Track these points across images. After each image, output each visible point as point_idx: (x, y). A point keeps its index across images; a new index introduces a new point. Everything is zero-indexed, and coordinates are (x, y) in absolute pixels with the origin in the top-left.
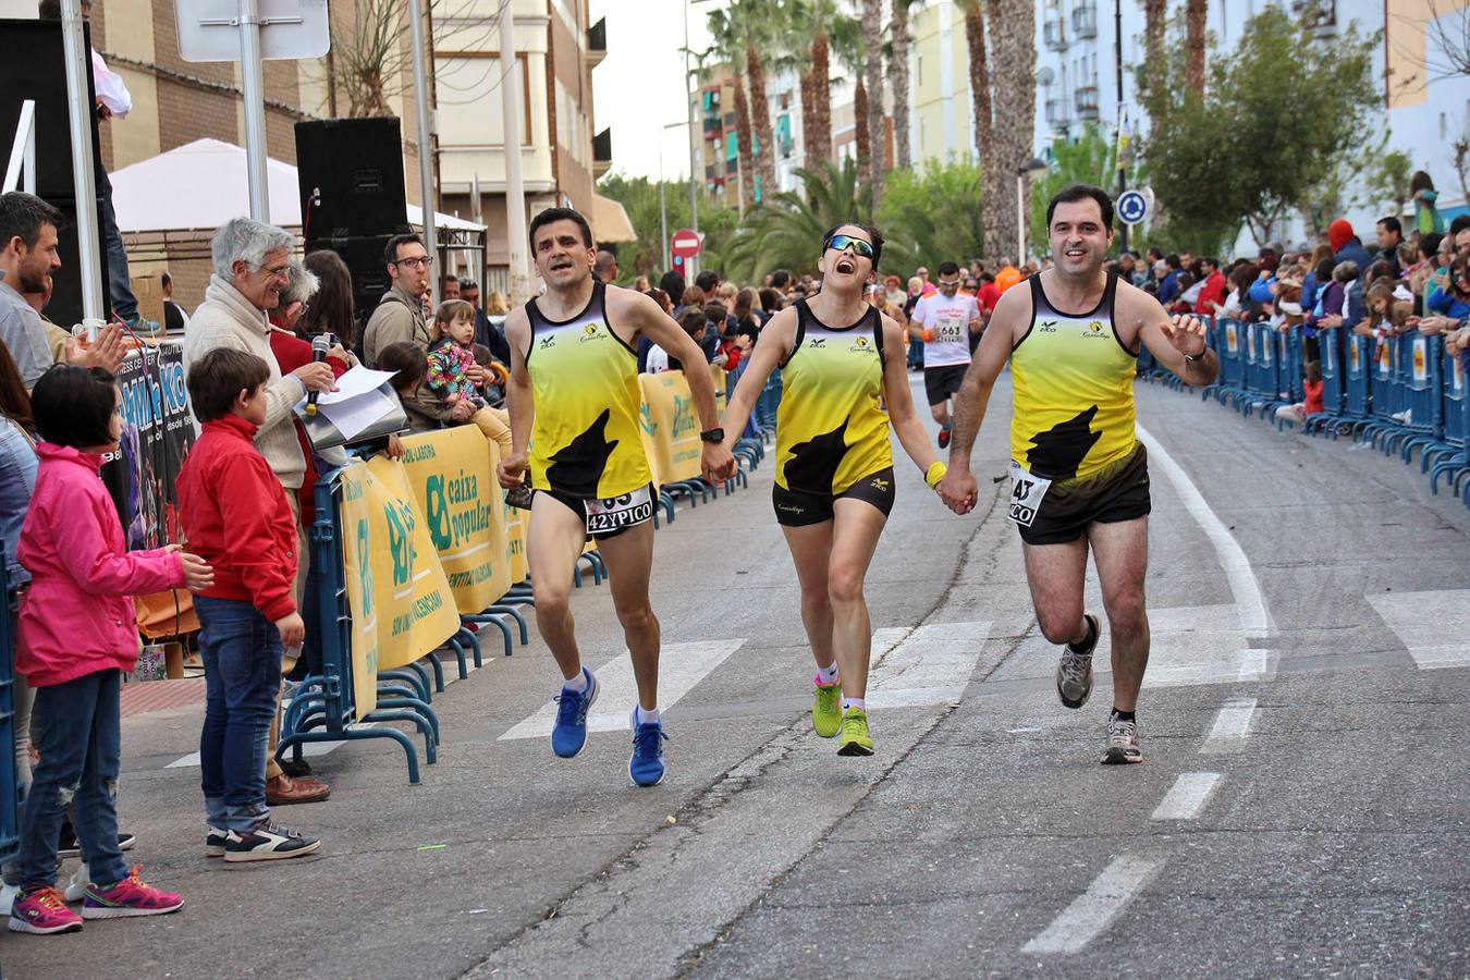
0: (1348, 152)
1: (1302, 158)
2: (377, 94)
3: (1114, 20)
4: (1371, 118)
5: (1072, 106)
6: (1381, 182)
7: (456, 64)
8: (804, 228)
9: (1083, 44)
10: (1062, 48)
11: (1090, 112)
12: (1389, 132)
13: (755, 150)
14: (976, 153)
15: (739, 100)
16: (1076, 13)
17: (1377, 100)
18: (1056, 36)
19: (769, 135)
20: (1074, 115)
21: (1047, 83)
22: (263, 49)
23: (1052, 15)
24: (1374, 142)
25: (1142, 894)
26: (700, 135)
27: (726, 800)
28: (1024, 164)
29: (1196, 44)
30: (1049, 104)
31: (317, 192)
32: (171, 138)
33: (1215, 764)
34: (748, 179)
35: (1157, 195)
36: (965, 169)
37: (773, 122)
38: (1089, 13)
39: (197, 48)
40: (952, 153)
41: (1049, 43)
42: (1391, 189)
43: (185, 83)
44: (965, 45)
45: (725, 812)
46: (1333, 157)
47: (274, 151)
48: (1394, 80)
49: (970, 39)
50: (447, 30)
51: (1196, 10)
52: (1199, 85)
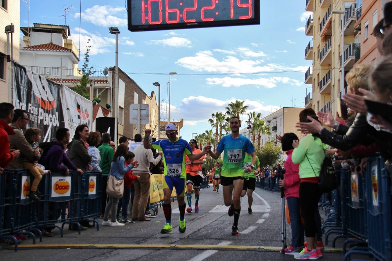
4: (281, 156)
8: (206, 166)
12: (283, 158)
17: (282, 153)
24: (281, 159)
51: (259, 140)
52: (259, 149)
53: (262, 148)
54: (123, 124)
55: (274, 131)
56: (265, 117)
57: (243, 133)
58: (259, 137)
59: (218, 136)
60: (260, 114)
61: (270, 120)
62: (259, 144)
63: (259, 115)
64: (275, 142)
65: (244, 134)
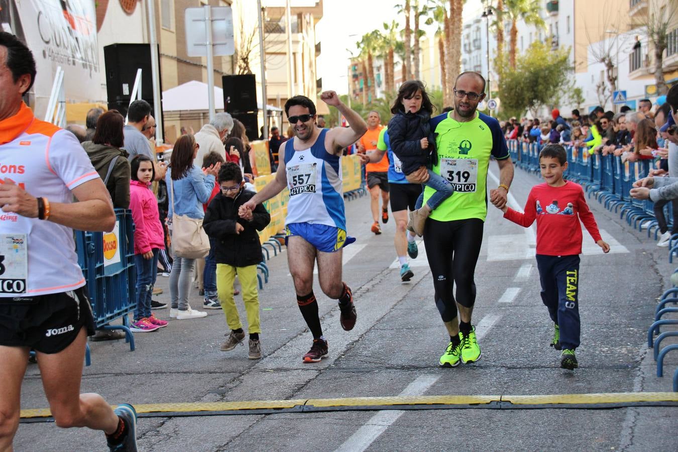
0: (563, 87)
1: (547, 89)
2: (247, 66)
3: (486, 44)
4: (569, 76)
6: (573, 97)
7: (273, 56)
8: (384, 110)
9: (476, 51)
10: (470, 52)
12: (575, 81)
13: (369, 84)
14: (441, 86)
15: (364, 68)
16: (475, 41)
17: (571, 70)
18: (467, 48)
19: (373, 80)
21: (464, 63)
22: (214, 52)
23: (467, 41)
24: (571, 84)
25: (495, 326)
26: (351, 79)
27: (361, 296)
29: (513, 52)
31: (229, 98)
32: (182, 80)
33: (519, 285)
34: (367, 94)
35: (501, 100)
36: (438, 91)
37: (375, 76)
38: (479, 41)
39: (192, 52)
40: (433, 86)
41: (465, 50)
42: (576, 99)
43: (185, 62)
44: (438, 51)
45: (361, 299)
46: (558, 88)
47: (216, 84)
48: (577, 64)
49: (440, 49)
50: (270, 45)
51: (513, 41)
52: (514, 65)
53: (519, 61)
54: (173, 29)
55: (552, 13)
57: (471, 23)
58: (514, 32)
59: (413, 36)
64: (554, 42)
65: (476, 25)
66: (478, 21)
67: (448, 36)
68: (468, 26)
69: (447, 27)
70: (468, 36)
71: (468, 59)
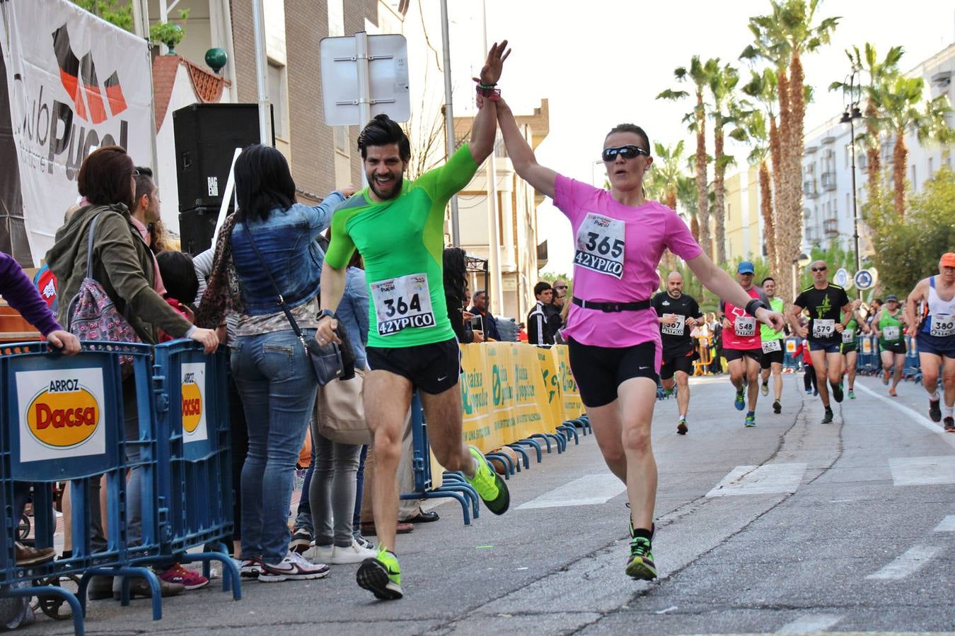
5: (822, 230)
9: (828, 195)
10: (815, 196)
11: (833, 233)
16: (824, 176)
18: (811, 189)
20: (823, 236)
21: (806, 217)
23: (810, 178)
28: (796, 257)
29: (899, 190)
30: (808, 229)
38: (832, 177)
41: (808, 193)
49: (762, 185)
51: (899, 167)
52: (902, 211)
53: (912, 203)
56: (923, 63)
57: (818, 144)
58: (901, 153)
60: (900, 48)
61: (950, 72)
62: (900, 188)
63: (894, 56)
65: (827, 147)
66: (830, 141)
67: (777, 161)
68: (813, 151)
69: (775, 146)
70: (812, 169)
71: (812, 208)
